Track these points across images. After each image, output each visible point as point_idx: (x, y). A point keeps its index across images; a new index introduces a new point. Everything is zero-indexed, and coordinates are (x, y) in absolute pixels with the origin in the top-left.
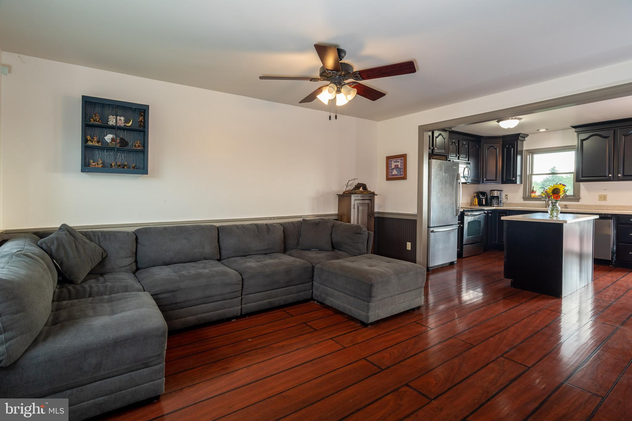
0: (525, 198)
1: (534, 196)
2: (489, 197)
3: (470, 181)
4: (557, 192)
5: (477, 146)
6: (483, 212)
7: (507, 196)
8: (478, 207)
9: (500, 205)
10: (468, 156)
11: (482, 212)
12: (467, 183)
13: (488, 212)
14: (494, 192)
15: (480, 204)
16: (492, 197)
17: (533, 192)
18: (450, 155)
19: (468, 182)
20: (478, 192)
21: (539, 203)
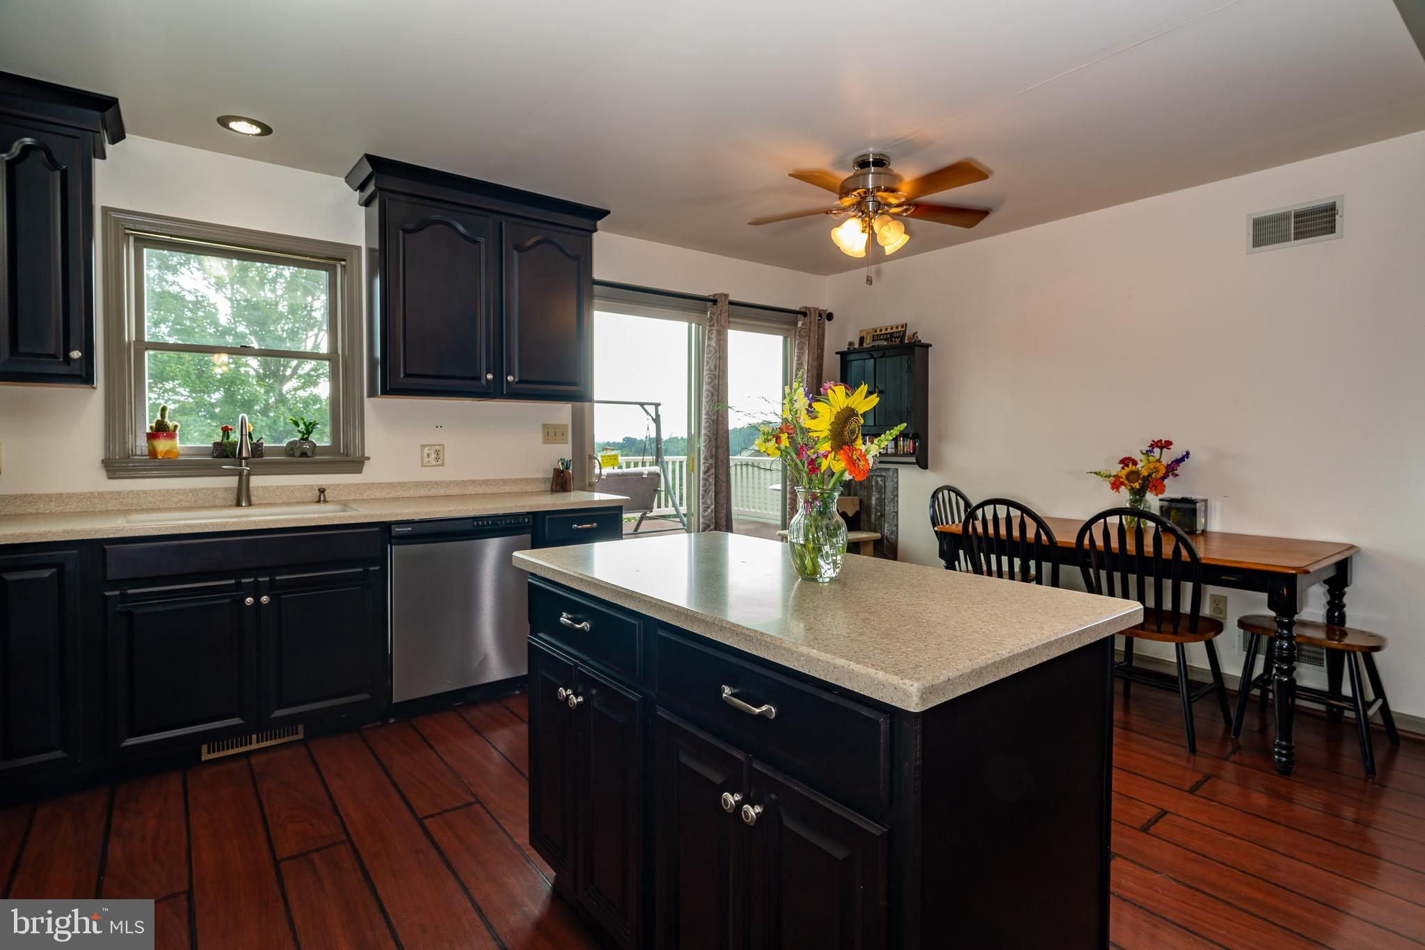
0: (117, 468)
17: (164, 431)
21: (195, 487)
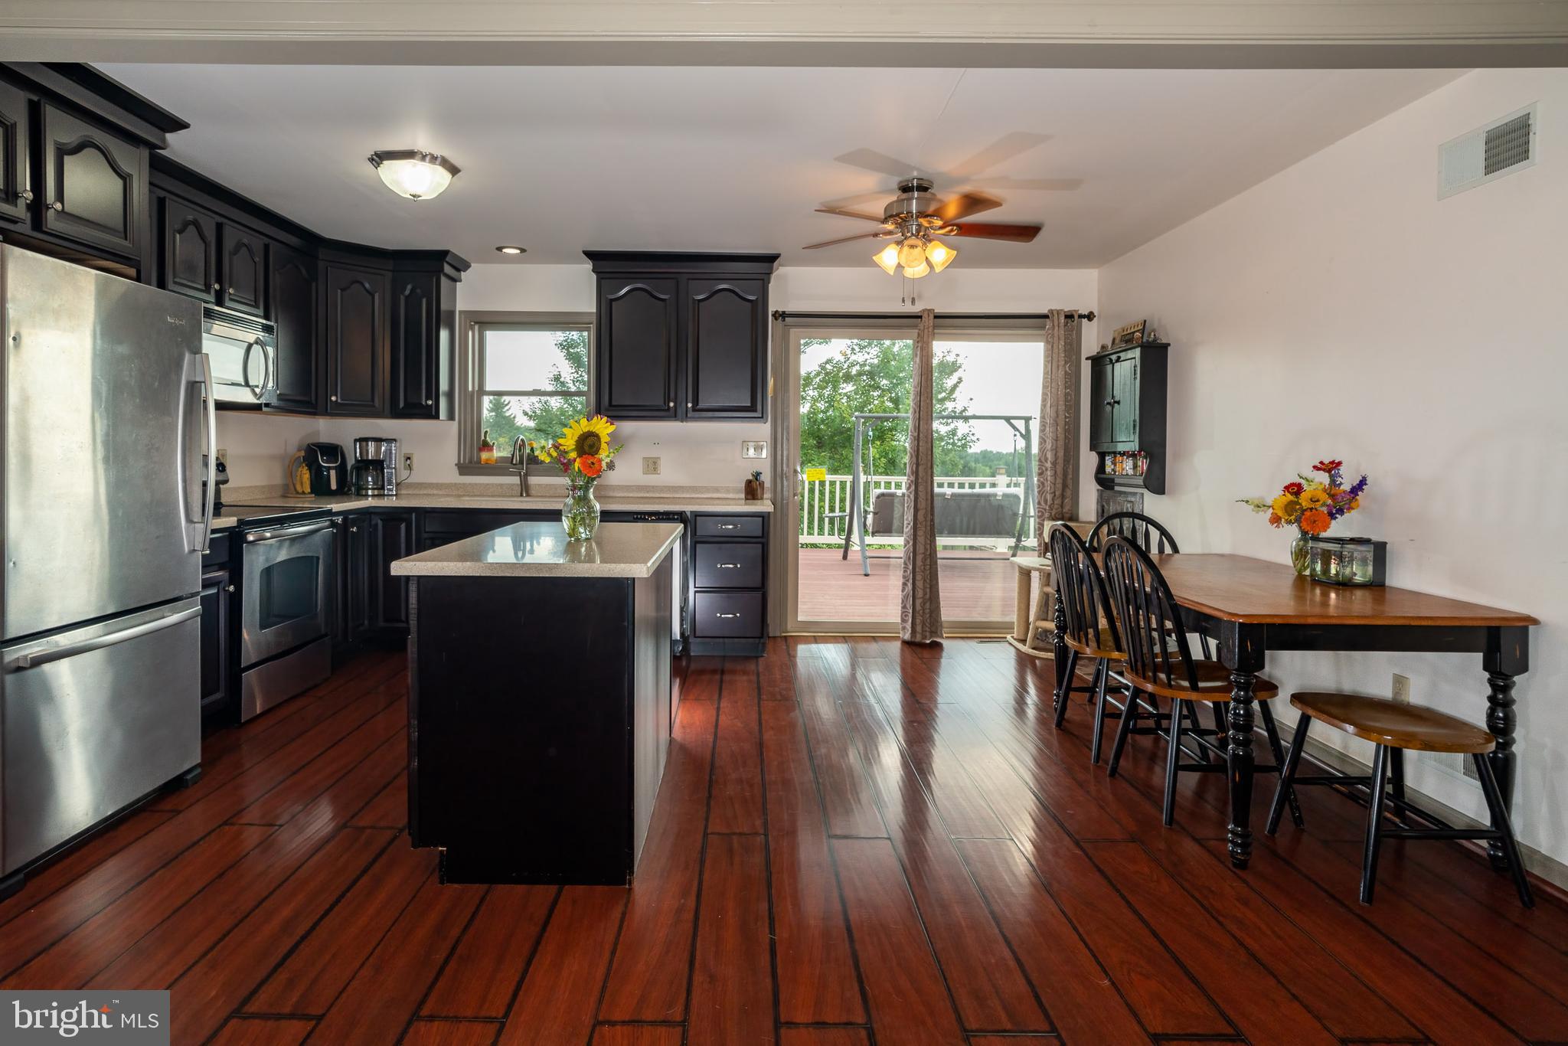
0: (464, 468)
1: (487, 460)
2: (351, 462)
3: (274, 402)
4: (591, 446)
5: (304, 271)
6: (327, 523)
7: (409, 458)
8: (310, 504)
9: (389, 490)
10: (265, 303)
11: (323, 523)
12: (264, 409)
13: (345, 520)
14: (367, 445)
15: (320, 488)
16: (361, 465)
17: (486, 446)
18: (174, 277)
19: (267, 405)
20: (314, 445)
21: (502, 482)
